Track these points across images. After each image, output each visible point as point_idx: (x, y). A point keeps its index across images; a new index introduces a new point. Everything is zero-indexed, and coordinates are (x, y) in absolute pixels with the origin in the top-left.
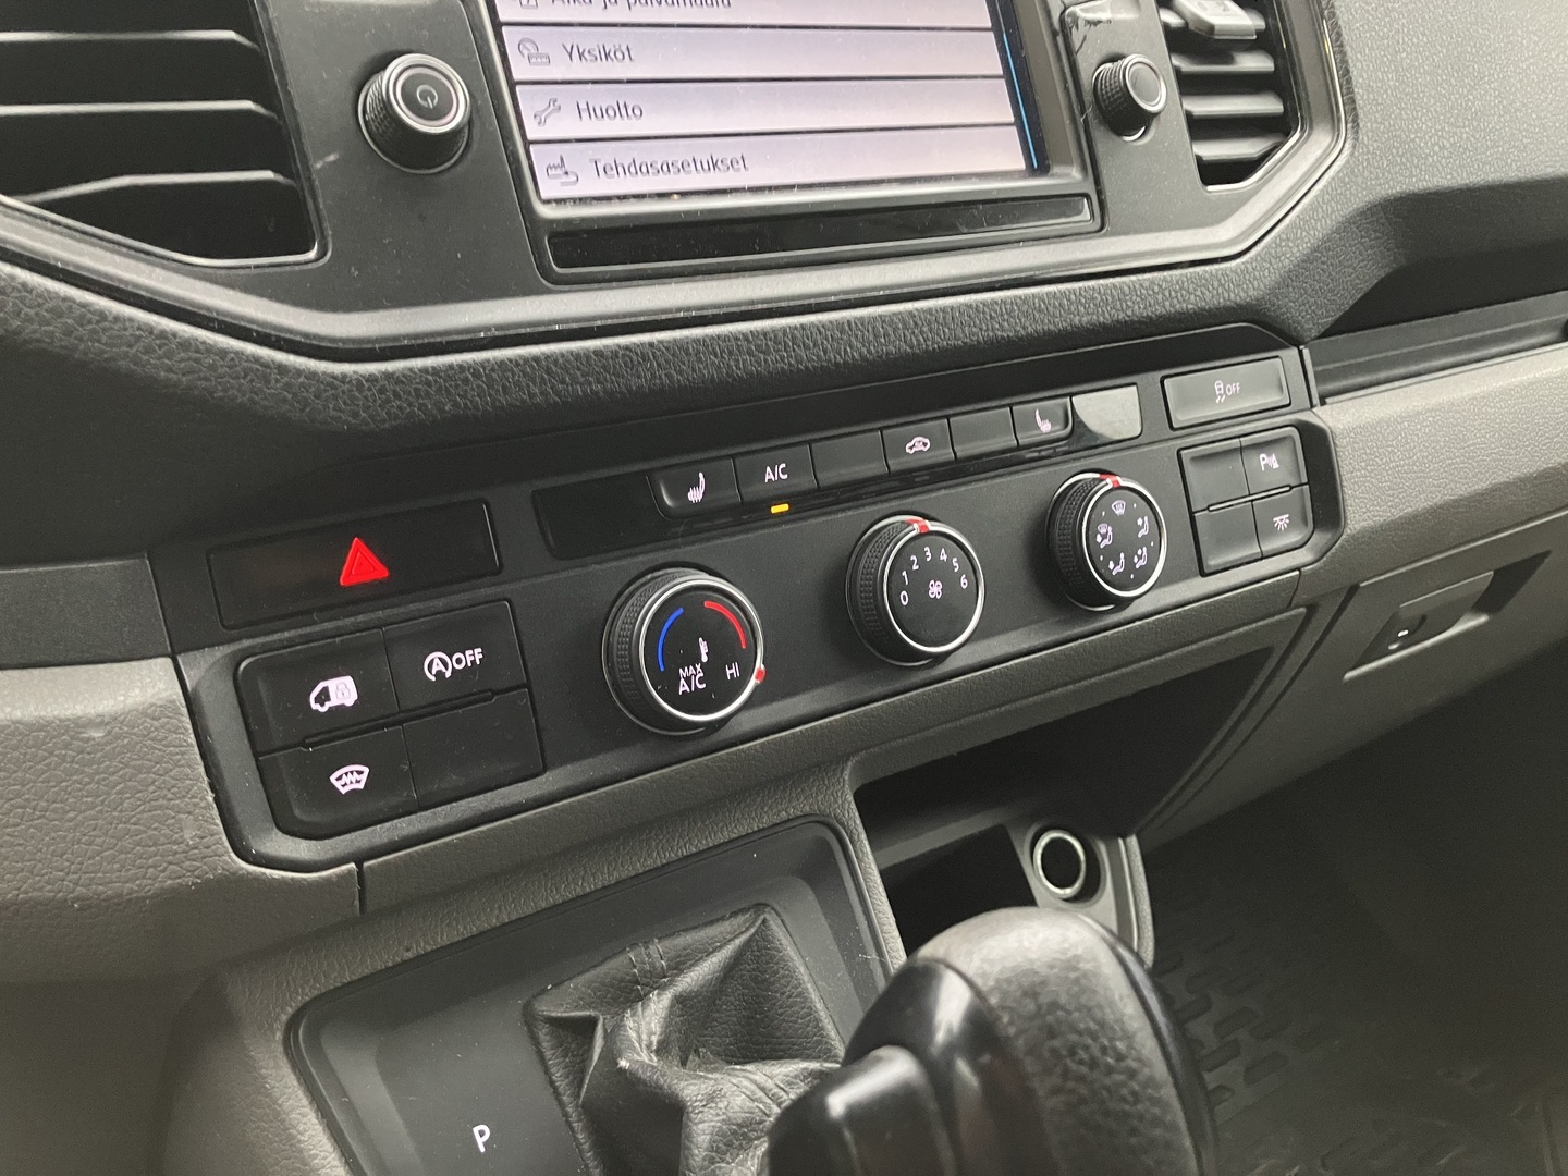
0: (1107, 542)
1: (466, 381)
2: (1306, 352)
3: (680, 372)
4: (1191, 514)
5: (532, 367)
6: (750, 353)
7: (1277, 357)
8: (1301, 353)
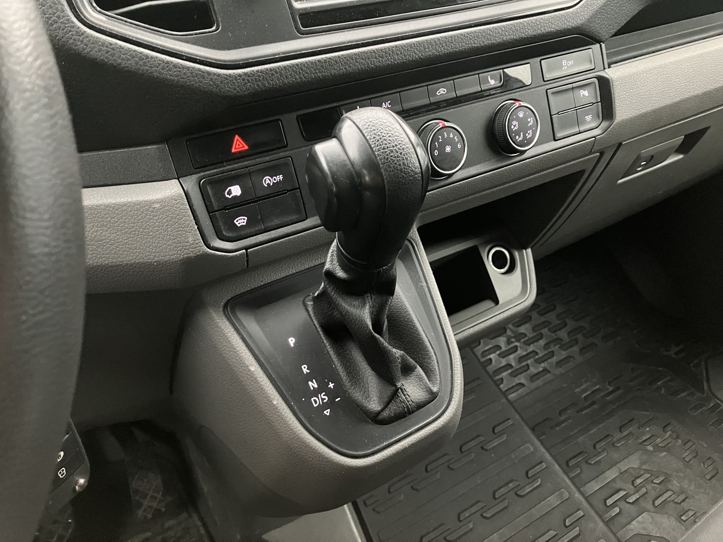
0: (516, 128)
1: (273, 75)
2: (603, 45)
3: (350, 67)
4: (551, 115)
5: (296, 68)
6: (376, 58)
7: (590, 48)
8: (601, 46)
